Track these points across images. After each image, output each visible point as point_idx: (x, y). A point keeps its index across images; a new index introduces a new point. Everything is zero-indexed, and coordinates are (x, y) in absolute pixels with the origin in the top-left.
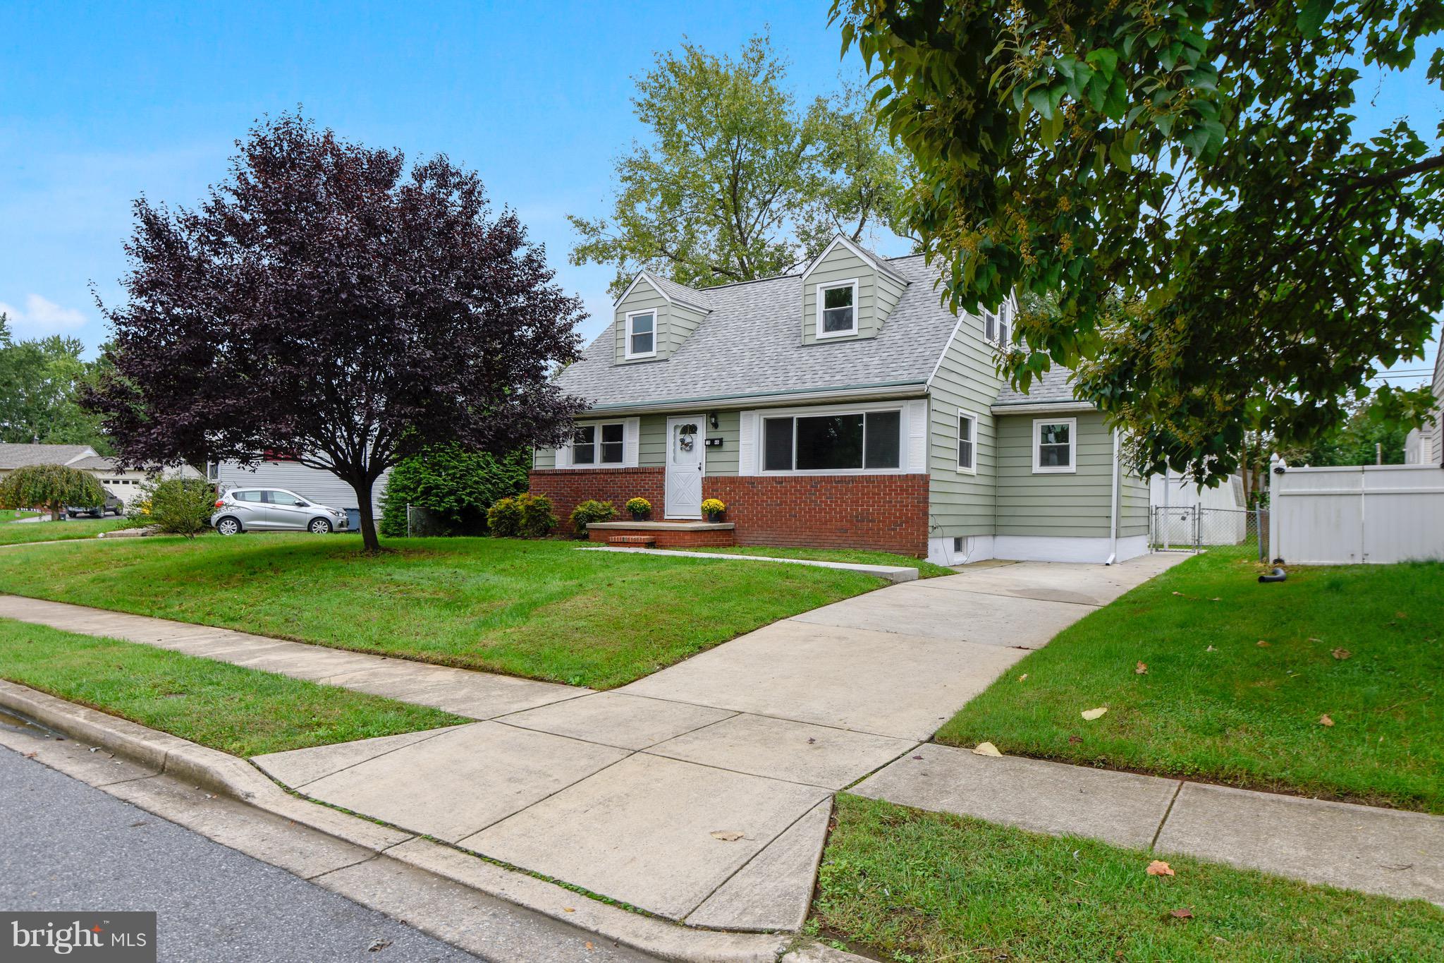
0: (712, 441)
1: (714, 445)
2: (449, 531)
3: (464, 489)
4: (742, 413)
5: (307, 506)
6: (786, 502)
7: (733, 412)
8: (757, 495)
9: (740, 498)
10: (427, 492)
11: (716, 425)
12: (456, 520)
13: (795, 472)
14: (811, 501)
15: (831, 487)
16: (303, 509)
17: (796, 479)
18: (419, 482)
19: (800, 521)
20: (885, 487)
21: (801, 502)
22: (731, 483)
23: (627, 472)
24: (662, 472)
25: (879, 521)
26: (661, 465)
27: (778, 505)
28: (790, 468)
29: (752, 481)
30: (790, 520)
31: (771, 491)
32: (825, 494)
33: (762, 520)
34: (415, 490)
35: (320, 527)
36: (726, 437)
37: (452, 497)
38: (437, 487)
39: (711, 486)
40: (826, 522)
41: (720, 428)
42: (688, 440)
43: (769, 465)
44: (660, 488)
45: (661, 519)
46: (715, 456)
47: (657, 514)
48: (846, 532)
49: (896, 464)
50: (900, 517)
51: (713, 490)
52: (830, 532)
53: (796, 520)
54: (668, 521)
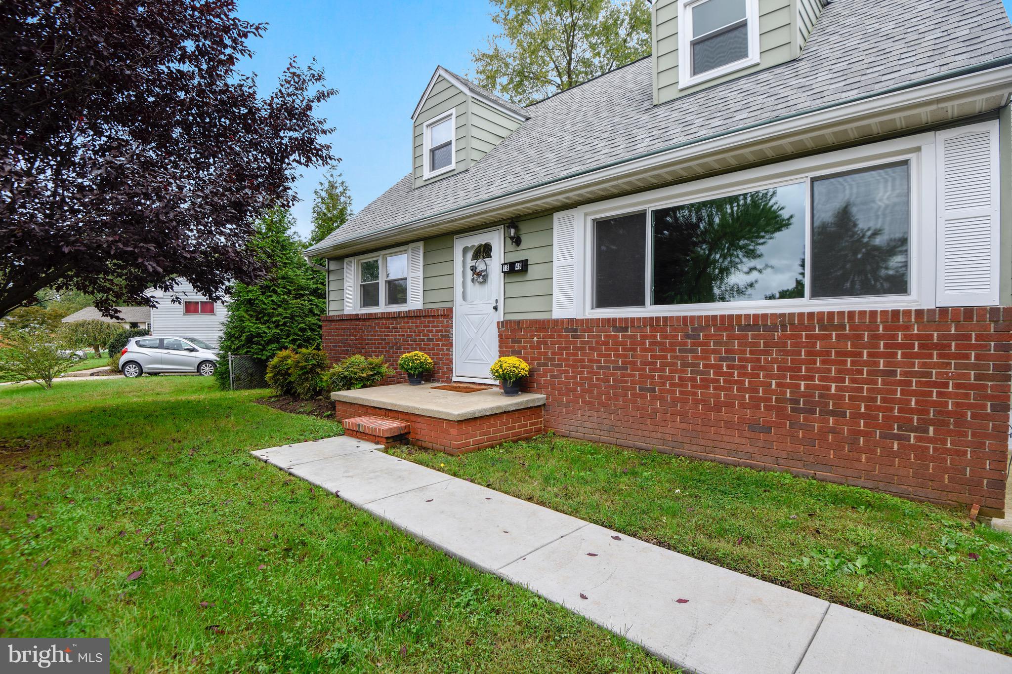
0: (512, 265)
1: (515, 271)
4: (557, 216)
5: (198, 351)
6: (634, 363)
7: (542, 216)
8: (582, 349)
9: (553, 354)
10: (250, 340)
11: (517, 241)
13: (650, 310)
14: (685, 365)
16: (193, 354)
17: (653, 322)
18: (242, 331)
19: (662, 399)
20: (875, 337)
21: (664, 365)
22: (539, 330)
23: (409, 316)
24: (448, 314)
25: (857, 416)
26: (447, 305)
27: (618, 369)
28: (641, 302)
29: (573, 326)
30: (643, 397)
31: (606, 343)
32: (714, 352)
33: (590, 392)
34: (239, 338)
35: (207, 369)
36: (532, 256)
38: (259, 335)
39: (512, 336)
41: (522, 246)
42: (481, 266)
43: (603, 298)
44: (446, 336)
46: (519, 287)
47: (443, 373)
48: (767, 429)
49: (899, 285)
50: (921, 411)
51: (514, 341)
52: (729, 425)
53: (654, 398)
54: (455, 382)
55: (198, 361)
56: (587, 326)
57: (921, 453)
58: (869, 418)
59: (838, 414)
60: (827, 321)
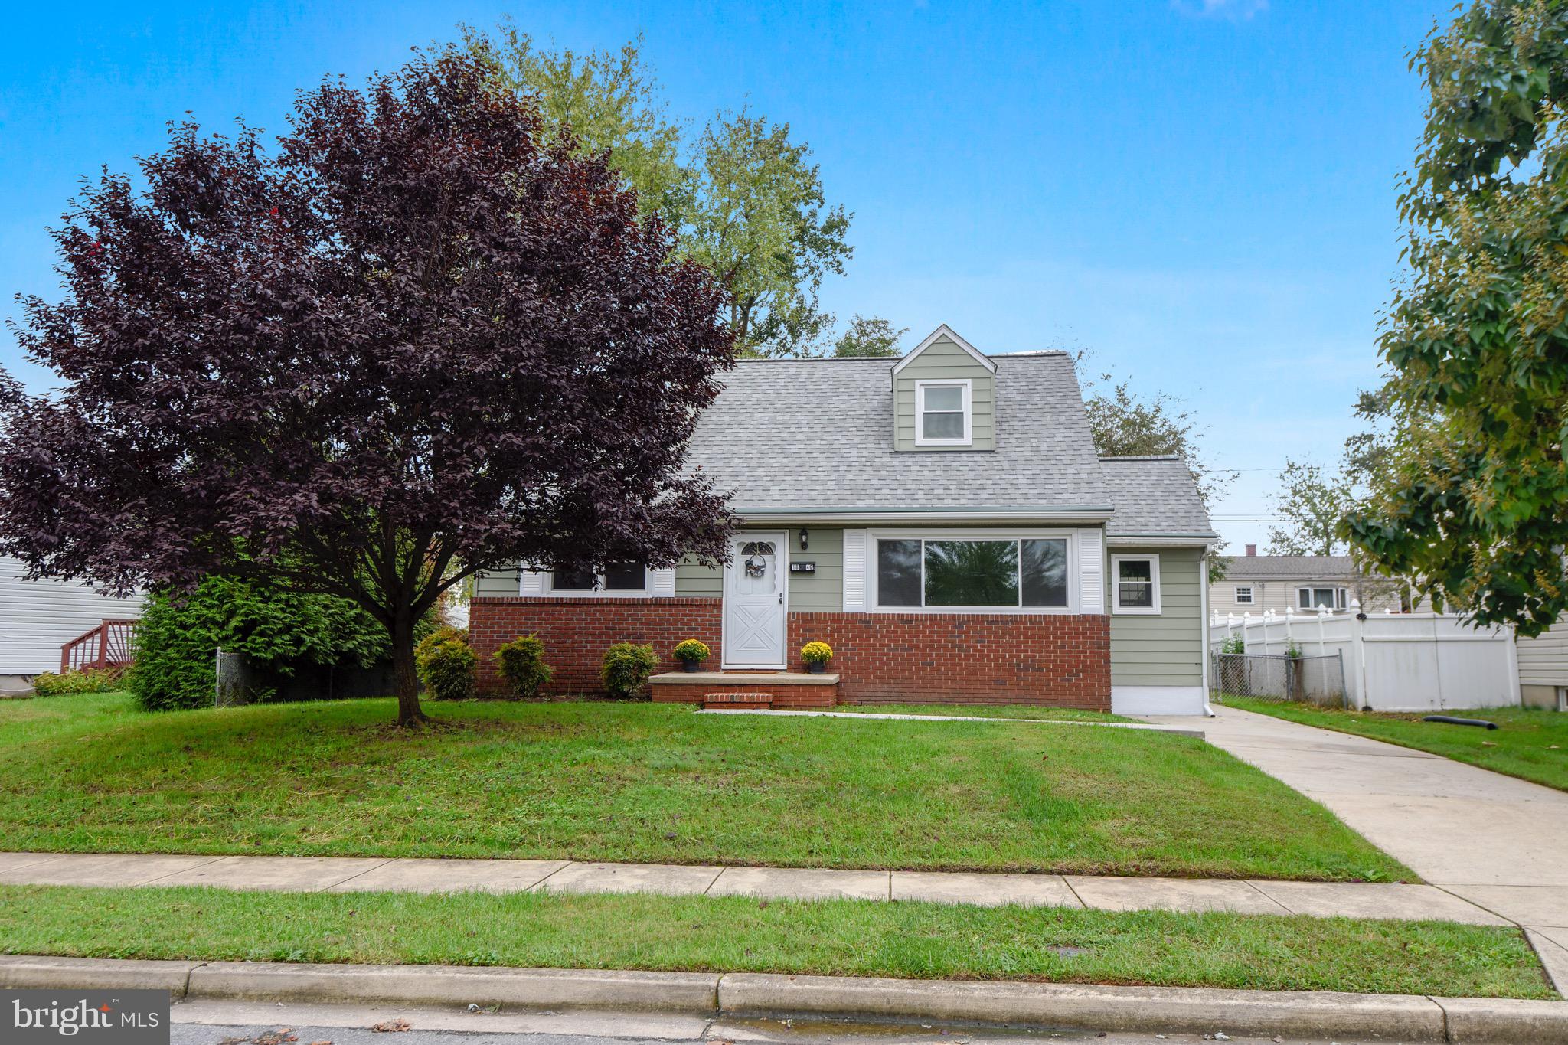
0: (802, 564)
1: (800, 571)
2: (273, 691)
3: (303, 623)
4: (846, 532)
6: (917, 646)
7: (833, 530)
8: (875, 636)
9: (847, 640)
10: (245, 630)
11: (804, 546)
12: (285, 674)
13: (925, 609)
14: (954, 646)
15: (983, 628)
17: (929, 617)
18: (231, 614)
19: (938, 670)
20: (1056, 629)
21: (939, 647)
22: (833, 621)
23: (659, 603)
24: (718, 604)
25: (1049, 670)
26: (717, 595)
27: (906, 650)
28: (919, 604)
29: (866, 620)
30: (924, 669)
31: (895, 632)
32: (973, 637)
33: (881, 669)
34: (221, 626)
36: (820, 560)
37: (287, 637)
38: (265, 620)
39: (801, 626)
40: (976, 671)
41: (809, 550)
42: (757, 561)
43: (882, 602)
44: (716, 625)
45: (717, 668)
46: (804, 585)
47: (711, 662)
48: (1004, 683)
49: (1062, 602)
50: (1077, 666)
51: (805, 630)
52: (983, 683)
53: (932, 670)
54: (726, 671)
56: (879, 619)
57: (1078, 686)
58: (1055, 671)
59: (1040, 670)
60: (1033, 620)
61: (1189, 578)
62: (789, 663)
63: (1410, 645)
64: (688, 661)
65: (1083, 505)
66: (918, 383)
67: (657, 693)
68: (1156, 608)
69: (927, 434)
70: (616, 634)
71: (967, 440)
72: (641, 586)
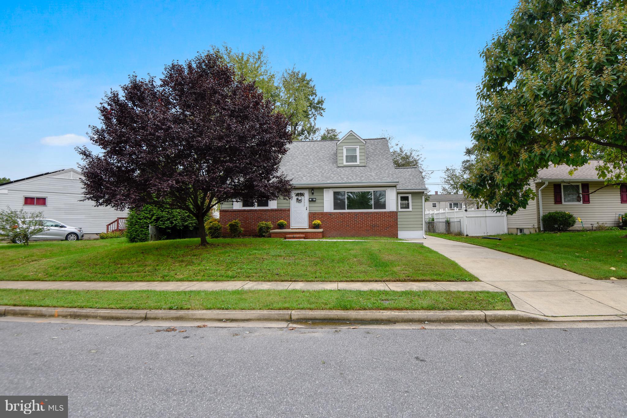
0: (312, 199)
1: (312, 201)
2: (166, 237)
3: (173, 218)
4: (324, 189)
5: (65, 227)
6: (345, 221)
7: (321, 189)
8: (333, 218)
9: (325, 220)
10: (157, 220)
11: (313, 194)
12: (169, 232)
13: (346, 211)
14: (355, 221)
15: (363, 216)
16: (63, 229)
17: (348, 213)
18: (153, 215)
19: (351, 227)
20: (383, 215)
21: (351, 221)
22: (321, 214)
23: (273, 210)
24: (289, 210)
26: (288, 208)
27: (341, 222)
28: (345, 209)
29: (330, 214)
30: (347, 227)
31: (338, 217)
32: (360, 218)
33: (335, 227)
35: (72, 238)
36: (317, 197)
37: (169, 222)
38: (162, 217)
40: (361, 227)
42: (300, 198)
43: (335, 209)
44: (289, 216)
45: (289, 228)
46: (313, 204)
47: (287, 226)
48: (369, 231)
49: (385, 208)
50: (389, 225)
51: (313, 217)
52: (363, 231)
53: (349, 227)
54: (292, 229)
55: (67, 233)
56: (334, 213)
57: (389, 231)
58: (382, 227)
59: (379, 227)
60: (377, 213)
61: (420, 201)
62: (309, 226)
63: (479, 218)
64: (281, 226)
65: (390, 181)
66: (344, 147)
67: (273, 235)
68: (410, 209)
69: (347, 162)
70: (260, 219)
71: (358, 163)
72: (267, 206)
